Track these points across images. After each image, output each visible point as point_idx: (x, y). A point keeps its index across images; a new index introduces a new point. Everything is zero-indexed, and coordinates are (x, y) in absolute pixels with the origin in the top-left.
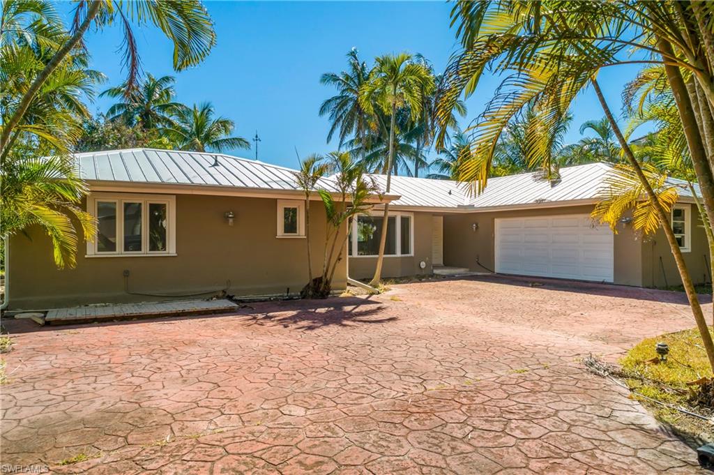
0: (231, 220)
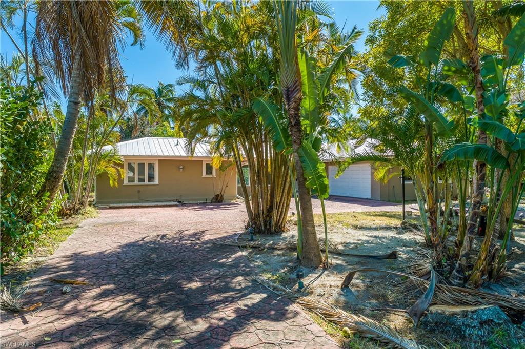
0: (181, 170)
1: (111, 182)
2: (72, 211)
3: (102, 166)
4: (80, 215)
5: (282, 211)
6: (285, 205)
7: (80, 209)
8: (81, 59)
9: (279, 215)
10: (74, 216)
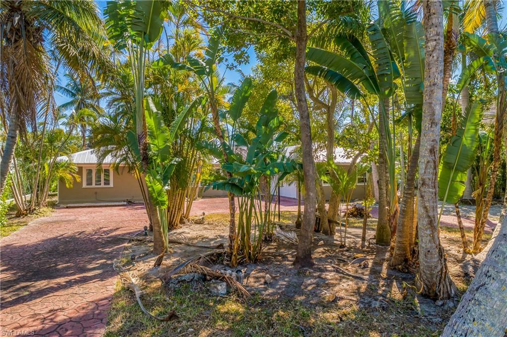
1: (67, 185)
2: (28, 212)
3: (60, 173)
4: (35, 215)
5: (175, 213)
6: (177, 209)
7: (35, 209)
8: (16, 106)
9: (172, 216)
10: (29, 215)
